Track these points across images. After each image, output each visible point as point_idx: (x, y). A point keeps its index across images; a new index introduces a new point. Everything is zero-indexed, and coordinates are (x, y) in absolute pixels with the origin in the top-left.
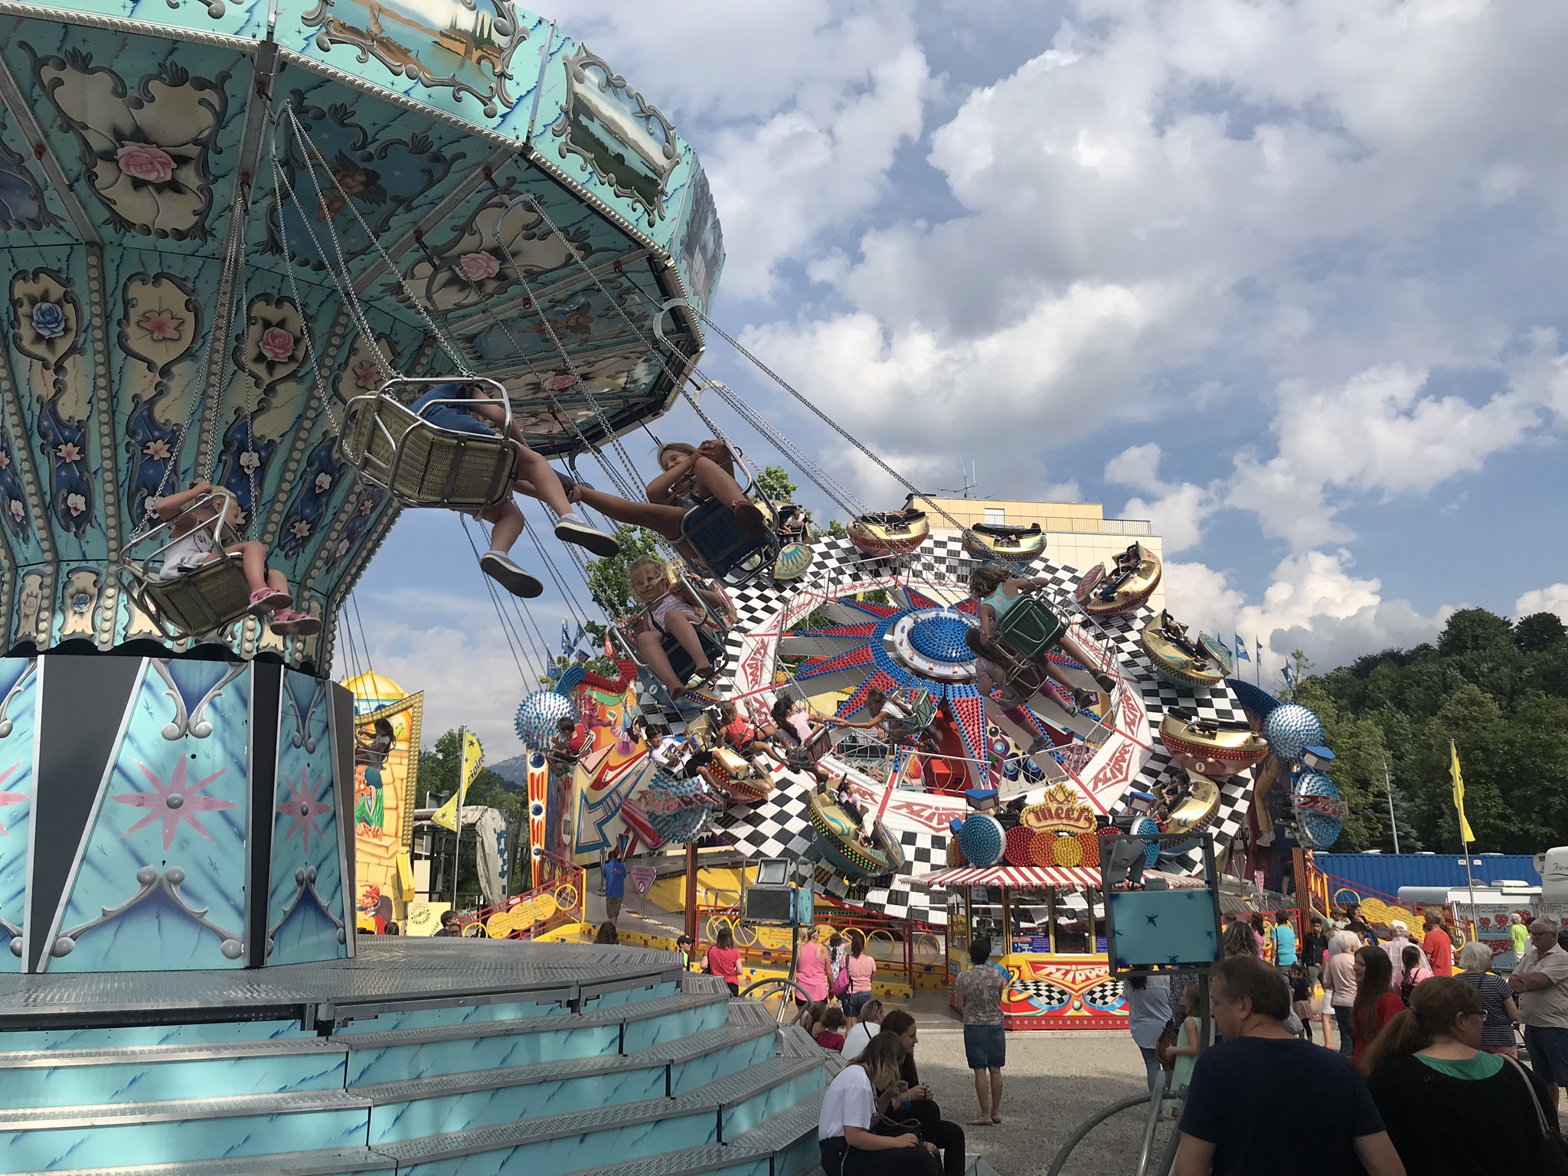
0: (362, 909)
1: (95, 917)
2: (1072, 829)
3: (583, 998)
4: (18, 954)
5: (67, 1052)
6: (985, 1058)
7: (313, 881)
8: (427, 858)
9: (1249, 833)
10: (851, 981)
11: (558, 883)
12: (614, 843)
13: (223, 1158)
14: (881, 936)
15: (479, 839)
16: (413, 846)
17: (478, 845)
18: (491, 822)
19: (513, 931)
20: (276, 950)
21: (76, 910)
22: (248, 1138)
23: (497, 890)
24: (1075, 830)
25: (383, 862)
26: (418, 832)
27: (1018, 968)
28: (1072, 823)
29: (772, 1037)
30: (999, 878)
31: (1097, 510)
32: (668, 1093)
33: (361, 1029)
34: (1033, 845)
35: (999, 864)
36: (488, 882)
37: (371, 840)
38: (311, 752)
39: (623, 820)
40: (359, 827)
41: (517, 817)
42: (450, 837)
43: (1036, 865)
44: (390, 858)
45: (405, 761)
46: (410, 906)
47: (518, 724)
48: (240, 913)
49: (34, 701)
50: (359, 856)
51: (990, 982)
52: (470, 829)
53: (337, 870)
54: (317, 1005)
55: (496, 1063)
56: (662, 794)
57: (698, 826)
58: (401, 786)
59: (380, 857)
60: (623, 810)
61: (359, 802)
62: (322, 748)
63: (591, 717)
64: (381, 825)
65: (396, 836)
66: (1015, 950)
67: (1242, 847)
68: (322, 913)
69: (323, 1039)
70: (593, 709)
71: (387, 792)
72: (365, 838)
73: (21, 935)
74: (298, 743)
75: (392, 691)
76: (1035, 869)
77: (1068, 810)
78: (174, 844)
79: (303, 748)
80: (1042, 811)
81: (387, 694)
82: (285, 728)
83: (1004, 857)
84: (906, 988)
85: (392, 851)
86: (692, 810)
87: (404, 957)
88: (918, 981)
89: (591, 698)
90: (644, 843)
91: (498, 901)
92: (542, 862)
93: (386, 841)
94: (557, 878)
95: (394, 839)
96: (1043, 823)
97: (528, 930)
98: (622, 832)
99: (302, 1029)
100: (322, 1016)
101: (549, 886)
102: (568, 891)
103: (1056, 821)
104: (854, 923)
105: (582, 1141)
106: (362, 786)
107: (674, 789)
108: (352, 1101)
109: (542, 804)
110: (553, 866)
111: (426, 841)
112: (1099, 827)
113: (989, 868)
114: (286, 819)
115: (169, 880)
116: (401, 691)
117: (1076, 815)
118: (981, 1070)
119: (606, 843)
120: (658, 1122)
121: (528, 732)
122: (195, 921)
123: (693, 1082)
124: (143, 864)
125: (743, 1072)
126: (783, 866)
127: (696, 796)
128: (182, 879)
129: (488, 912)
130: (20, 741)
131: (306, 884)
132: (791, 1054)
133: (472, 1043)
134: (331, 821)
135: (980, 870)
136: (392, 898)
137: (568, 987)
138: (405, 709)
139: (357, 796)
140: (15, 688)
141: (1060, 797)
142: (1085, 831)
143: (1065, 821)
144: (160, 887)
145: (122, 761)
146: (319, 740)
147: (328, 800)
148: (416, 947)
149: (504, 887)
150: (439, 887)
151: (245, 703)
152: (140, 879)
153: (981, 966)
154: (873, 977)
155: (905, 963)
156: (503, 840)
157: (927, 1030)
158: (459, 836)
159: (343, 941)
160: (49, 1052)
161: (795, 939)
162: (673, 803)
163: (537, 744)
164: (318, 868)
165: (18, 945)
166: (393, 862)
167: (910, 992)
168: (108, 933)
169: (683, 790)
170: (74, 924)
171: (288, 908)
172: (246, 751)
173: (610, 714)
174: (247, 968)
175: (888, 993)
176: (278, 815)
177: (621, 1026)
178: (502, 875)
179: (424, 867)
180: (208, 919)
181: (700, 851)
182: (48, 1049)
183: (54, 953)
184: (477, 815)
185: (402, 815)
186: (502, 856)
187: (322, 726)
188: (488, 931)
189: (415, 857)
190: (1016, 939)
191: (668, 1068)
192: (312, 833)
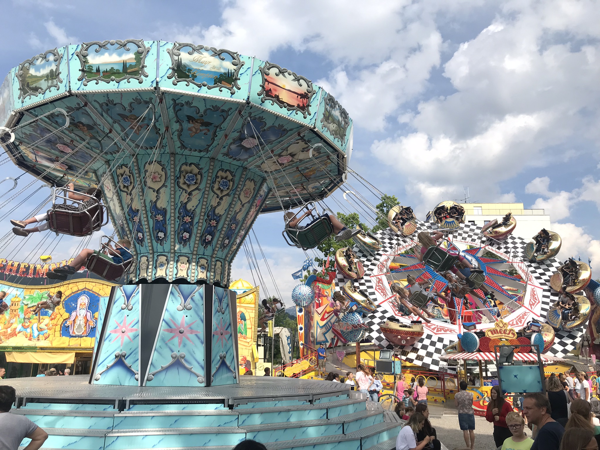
0: (241, 365)
1: (159, 369)
2: (507, 338)
3: (314, 399)
4: (137, 380)
5: (156, 411)
6: (467, 426)
7: (225, 357)
8: (262, 346)
9: (590, 339)
10: (418, 395)
11: (309, 356)
12: (330, 341)
13: (203, 446)
14: (432, 378)
15: (281, 339)
16: (257, 342)
17: (280, 341)
18: (284, 333)
19: (294, 374)
20: (214, 380)
21: (154, 366)
22: (210, 440)
23: (288, 358)
24: (508, 338)
25: (247, 348)
26: (259, 337)
27: (487, 392)
28: (506, 335)
29: (382, 415)
30: (477, 357)
31: (521, 206)
32: (343, 433)
33: (242, 407)
34: (491, 344)
35: (477, 351)
36: (284, 355)
37: (243, 340)
38: (223, 314)
39: (333, 332)
40: (239, 335)
41: (294, 331)
42: (270, 338)
43: (492, 352)
44: (250, 346)
45: (254, 311)
46: (257, 364)
47: (293, 297)
48: (203, 368)
49: (139, 299)
50: (239, 346)
51: (468, 397)
52: (277, 336)
53: (232, 354)
54: (228, 399)
55: (285, 420)
56: (345, 324)
57: (360, 336)
58: (253, 320)
59: (246, 346)
60: (333, 329)
61: (239, 326)
62: (227, 312)
63: (319, 293)
64: (246, 335)
65: (251, 338)
66: (485, 385)
67: (587, 344)
68: (228, 368)
69: (231, 410)
70: (320, 290)
71: (248, 322)
72: (241, 339)
73: (138, 374)
74: (219, 311)
75: (249, 286)
76: (491, 353)
77: (504, 330)
78: (182, 345)
79: (220, 312)
80: (494, 331)
81: (247, 287)
82: (215, 306)
83: (479, 348)
84: (443, 399)
85: (250, 343)
86: (357, 330)
87: (256, 383)
88: (448, 396)
89: (319, 286)
90: (341, 341)
91: (288, 362)
92: (303, 348)
93: (248, 340)
94: (309, 354)
95: (251, 339)
96: (495, 335)
97: (300, 373)
98: (333, 337)
99: (224, 407)
100: (230, 403)
101: (306, 357)
102: (313, 359)
103: (500, 335)
104: (421, 373)
105: (314, 447)
106: (239, 320)
107: (350, 322)
108: (240, 431)
109: (303, 326)
110: (308, 350)
111: (262, 339)
112: (518, 337)
113: (473, 353)
114: (216, 336)
115: (181, 357)
116: (252, 286)
117: (508, 332)
118: (466, 431)
119: (327, 341)
120: (339, 442)
121: (297, 300)
122: (189, 370)
123: (352, 430)
124: (172, 351)
125: (371, 426)
126: (389, 352)
127: (358, 324)
128: (185, 356)
129: (285, 366)
130: (135, 311)
131: (223, 358)
132: (389, 421)
133: (278, 413)
134: (230, 337)
135: (469, 354)
136: (251, 361)
137: (309, 395)
138: (253, 292)
139: (238, 324)
140: (133, 295)
141: (501, 325)
142: (512, 338)
143: (503, 334)
144: (178, 359)
145: (165, 318)
146: (225, 310)
147: (229, 330)
148: (259, 380)
149: (290, 357)
150: (267, 357)
151: (202, 298)
152: (172, 357)
153: (464, 391)
154: (428, 393)
155: (442, 389)
156: (289, 340)
157: (451, 415)
158: (273, 338)
159: (235, 378)
160: (151, 411)
161: (395, 379)
162: (350, 327)
163: (300, 304)
164: (226, 353)
165: (137, 377)
166: (251, 348)
167: (445, 400)
168: (164, 373)
169: (353, 322)
170: (154, 371)
171: (217, 366)
172: (203, 314)
173: (327, 293)
174: (205, 386)
175: (435, 400)
176: (213, 335)
177: (327, 409)
178: (289, 352)
179: (261, 349)
180: (193, 370)
181: (361, 344)
182: (151, 410)
183: (148, 380)
184: (280, 330)
185: (253, 331)
186: (289, 346)
187: (226, 305)
188: (285, 374)
189: (258, 345)
190: (485, 381)
191: (343, 424)
192: (224, 341)
